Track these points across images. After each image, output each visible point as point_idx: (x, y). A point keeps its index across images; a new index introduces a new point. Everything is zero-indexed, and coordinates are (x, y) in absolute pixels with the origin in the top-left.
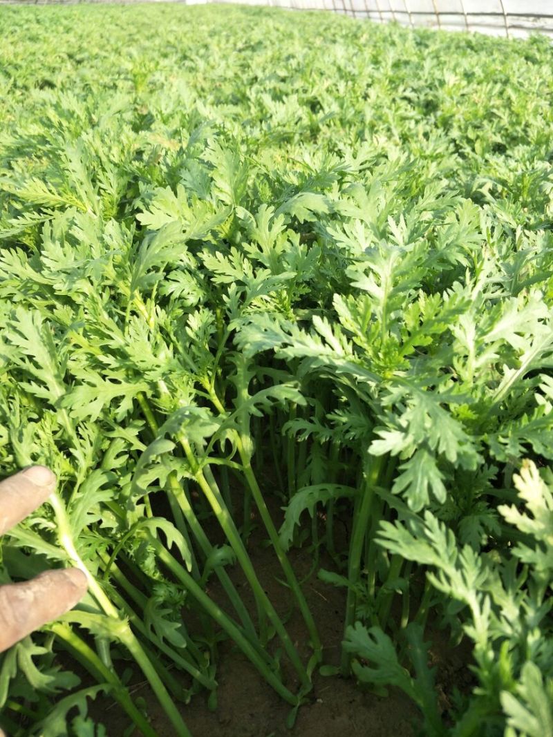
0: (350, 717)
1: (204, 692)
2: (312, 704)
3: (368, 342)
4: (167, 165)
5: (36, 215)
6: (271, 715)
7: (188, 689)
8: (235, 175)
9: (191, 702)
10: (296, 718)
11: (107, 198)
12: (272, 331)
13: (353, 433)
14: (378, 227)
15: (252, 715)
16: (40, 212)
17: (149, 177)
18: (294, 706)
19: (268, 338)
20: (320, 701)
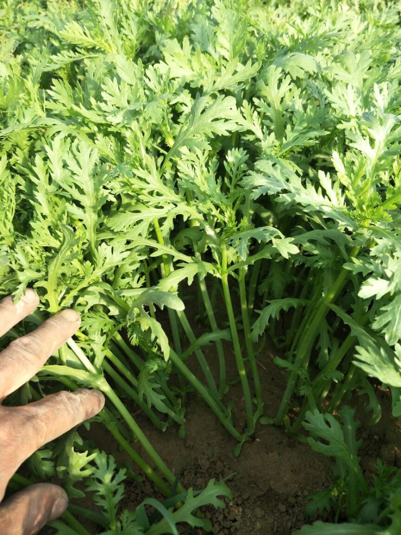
0: (279, 454)
1: (176, 425)
2: (253, 441)
3: (355, 195)
4: (178, 18)
5: (72, 53)
6: (223, 446)
7: (165, 422)
8: (234, 33)
9: (166, 430)
10: (241, 451)
11: (128, 43)
12: (274, 177)
13: (321, 263)
14: (363, 92)
15: (209, 444)
16: (75, 51)
17: (163, 27)
18: (239, 442)
19: (272, 184)
20: (258, 440)
